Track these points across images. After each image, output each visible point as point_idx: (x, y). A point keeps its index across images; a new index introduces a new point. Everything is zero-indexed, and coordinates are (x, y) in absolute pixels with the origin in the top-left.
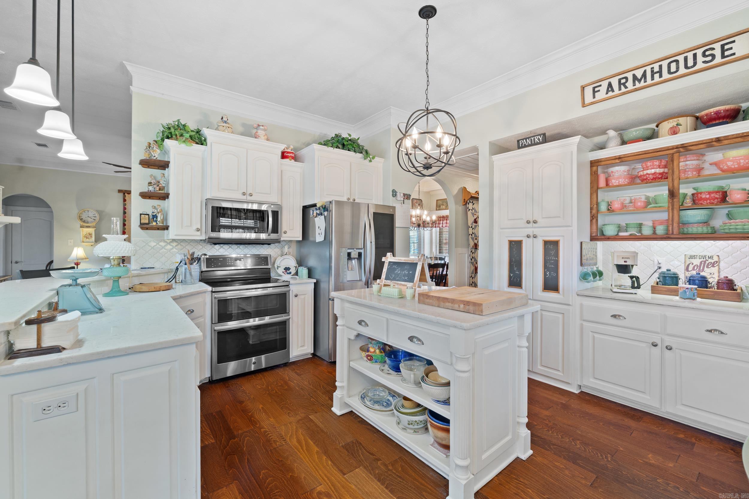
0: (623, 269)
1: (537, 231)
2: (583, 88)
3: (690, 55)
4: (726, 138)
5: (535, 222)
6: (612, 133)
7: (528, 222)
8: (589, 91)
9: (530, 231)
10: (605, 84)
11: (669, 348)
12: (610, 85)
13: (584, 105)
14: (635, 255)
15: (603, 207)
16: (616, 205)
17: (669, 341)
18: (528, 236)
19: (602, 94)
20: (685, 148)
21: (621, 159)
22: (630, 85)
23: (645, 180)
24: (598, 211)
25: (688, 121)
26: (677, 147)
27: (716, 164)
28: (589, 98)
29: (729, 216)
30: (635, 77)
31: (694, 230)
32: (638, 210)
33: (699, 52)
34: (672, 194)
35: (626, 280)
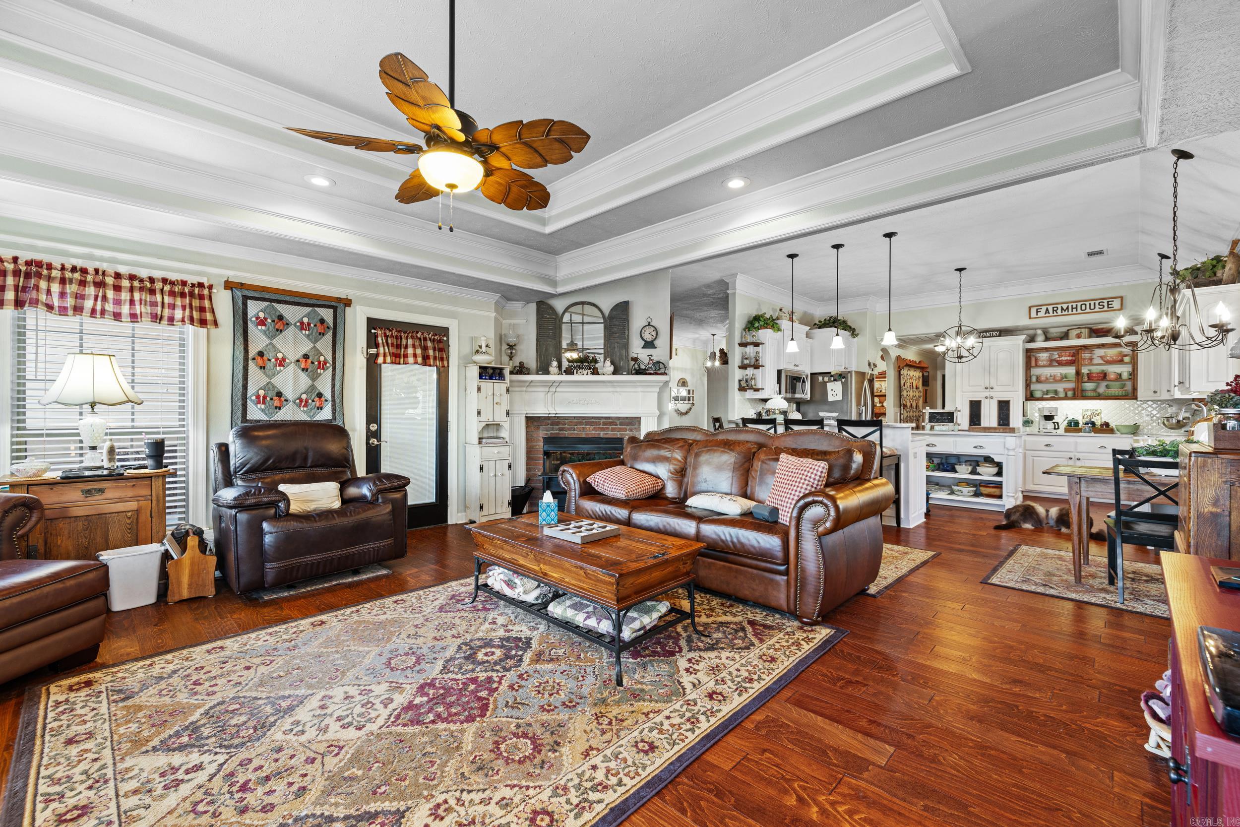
0: (1049, 418)
1: (992, 394)
2: (1030, 308)
3: (1092, 303)
4: (1107, 344)
5: (992, 388)
6: (1039, 332)
7: (986, 388)
8: (1034, 310)
9: (987, 394)
10: (1044, 308)
11: (1079, 459)
12: (1047, 309)
13: (1030, 318)
14: (1056, 409)
15: (1034, 379)
16: (1043, 378)
17: (1078, 455)
18: (986, 398)
19: (1042, 314)
20: (1085, 347)
21: (1046, 349)
22: (1059, 311)
23: (1060, 364)
24: (1031, 382)
25: (1085, 332)
26: (1081, 346)
27: (1101, 357)
28: (1033, 314)
29: (1107, 387)
30: (1062, 309)
31: (1090, 394)
32: (1056, 381)
33: (1097, 302)
34: (1078, 373)
35: (1050, 425)
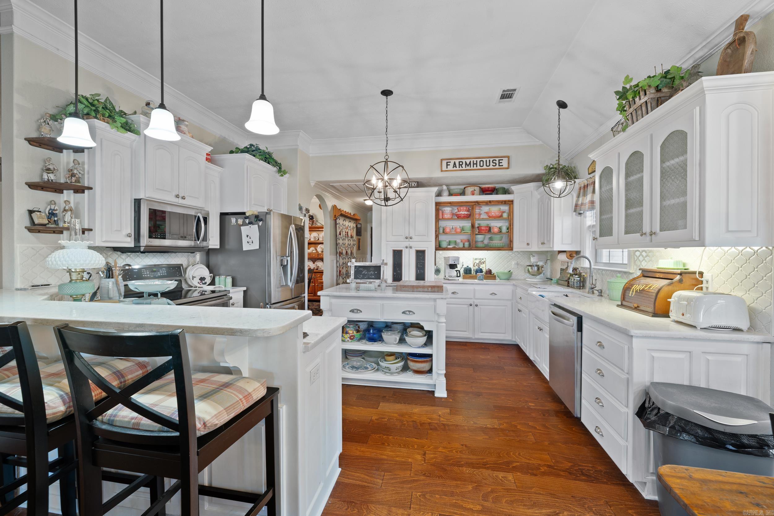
0: (453, 266)
1: (411, 244)
2: (442, 160)
3: (488, 160)
4: (493, 201)
5: (411, 238)
6: (445, 187)
7: (407, 238)
8: (444, 163)
9: (407, 244)
10: (452, 162)
11: (477, 306)
12: (455, 163)
13: (442, 171)
14: (458, 259)
15: (441, 231)
16: (448, 230)
17: (477, 302)
18: (406, 247)
19: (450, 167)
20: (478, 203)
21: (451, 204)
22: (464, 165)
23: (459, 217)
24: (439, 233)
25: (477, 189)
26: (475, 202)
27: (487, 213)
28: (444, 168)
29: (491, 239)
30: (466, 163)
31: (480, 245)
32: (457, 233)
33: (491, 160)
34: (473, 226)
35: (454, 272)
